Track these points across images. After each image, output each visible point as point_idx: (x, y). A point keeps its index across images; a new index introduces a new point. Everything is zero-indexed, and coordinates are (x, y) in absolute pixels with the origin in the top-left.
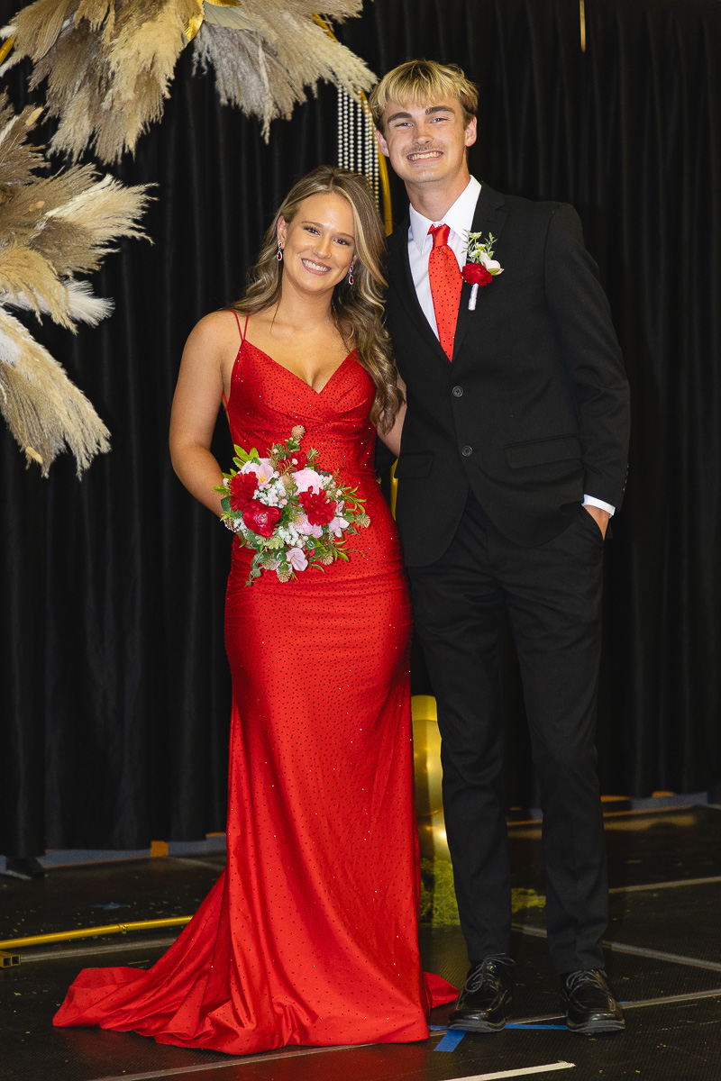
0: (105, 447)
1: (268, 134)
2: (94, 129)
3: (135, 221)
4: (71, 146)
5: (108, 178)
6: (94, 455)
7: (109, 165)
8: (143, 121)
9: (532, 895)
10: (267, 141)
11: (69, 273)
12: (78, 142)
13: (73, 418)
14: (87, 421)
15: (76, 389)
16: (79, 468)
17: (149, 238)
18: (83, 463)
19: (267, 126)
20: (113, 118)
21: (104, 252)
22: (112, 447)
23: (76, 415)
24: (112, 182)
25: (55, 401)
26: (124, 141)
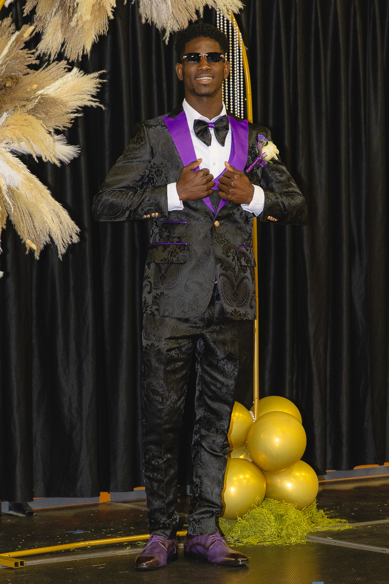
0: (76, 239)
1: (168, 39)
2: (65, 39)
3: (93, 96)
4: (50, 50)
5: (75, 70)
6: (68, 244)
7: (73, 62)
8: (95, 34)
10: (167, 43)
12: (55, 48)
13: (55, 221)
14: (64, 223)
15: (57, 203)
16: (60, 253)
17: (102, 106)
19: (168, 34)
20: (77, 32)
21: (73, 116)
22: (80, 239)
23: (57, 219)
24: (78, 72)
25: (44, 210)
26: (84, 46)
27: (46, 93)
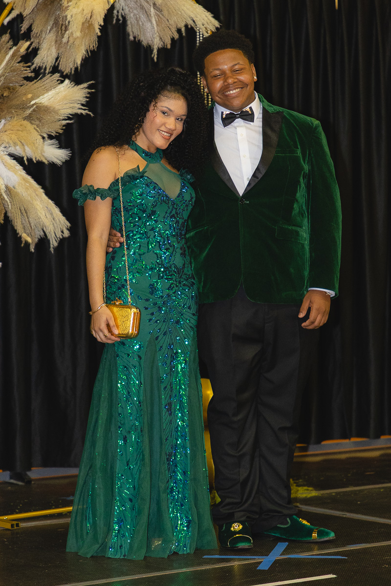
0: (67, 234)
1: (156, 56)
2: (58, 54)
3: (82, 105)
4: (45, 64)
5: (67, 81)
6: (60, 238)
7: (67, 74)
8: (86, 49)
9: (311, 490)
10: (156, 60)
11: (45, 136)
12: (49, 62)
13: (48, 217)
14: (56, 219)
15: (50, 201)
16: (52, 246)
17: (90, 113)
18: (54, 243)
19: (155, 51)
20: (68, 47)
21: (65, 122)
22: (70, 233)
23: (50, 215)
24: (69, 83)
25: (38, 207)
26: (74, 60)
27: (40, 102)
